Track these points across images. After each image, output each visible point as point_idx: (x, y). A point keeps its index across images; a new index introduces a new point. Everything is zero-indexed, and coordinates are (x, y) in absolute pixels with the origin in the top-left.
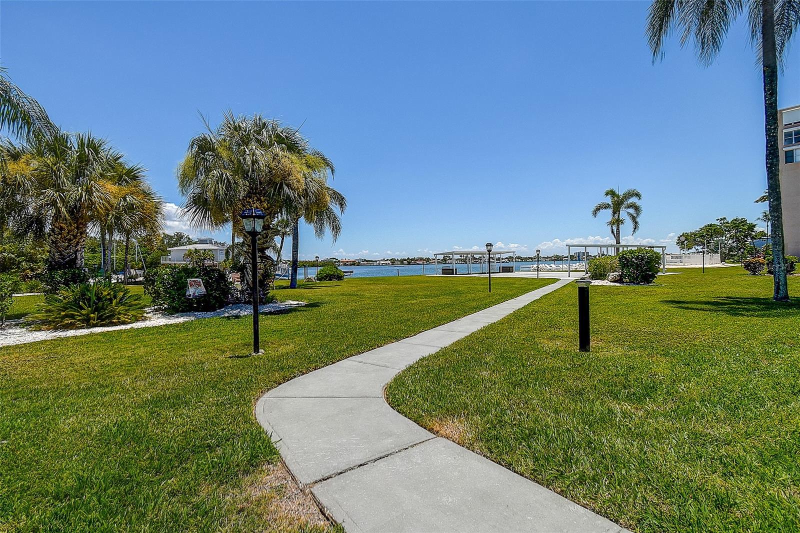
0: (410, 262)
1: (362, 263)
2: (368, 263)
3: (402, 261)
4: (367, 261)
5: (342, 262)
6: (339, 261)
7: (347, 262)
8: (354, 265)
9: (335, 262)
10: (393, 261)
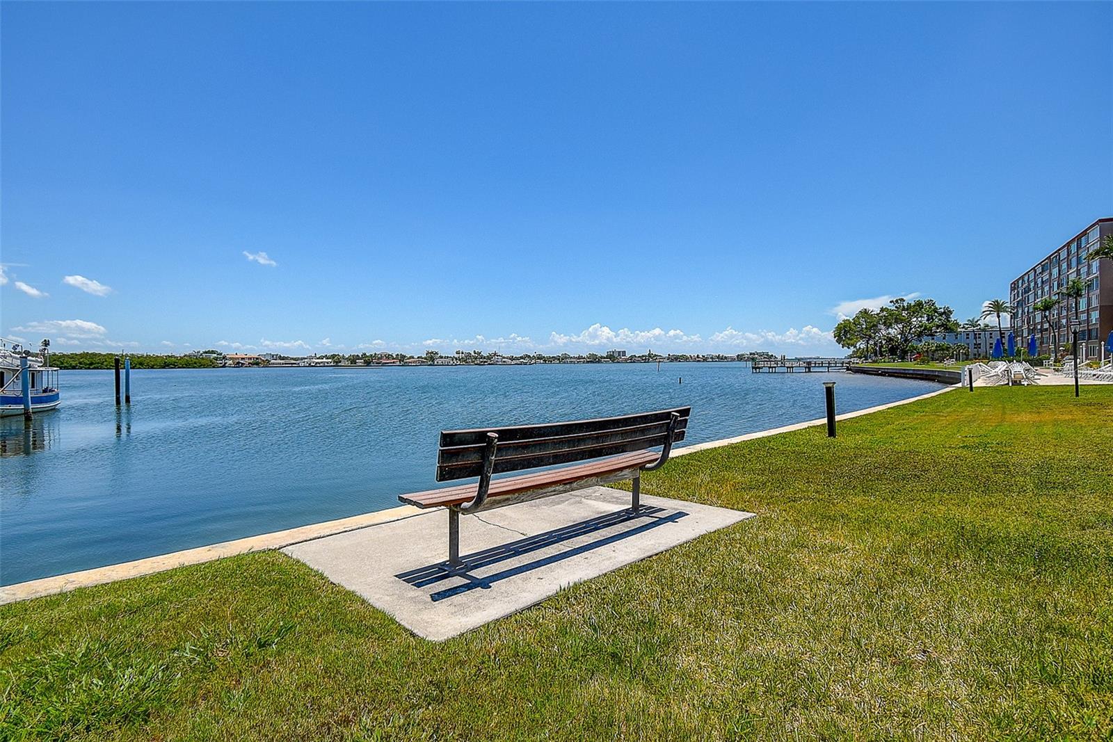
0: (368, 361)
1: (273, 361)
2: (287, 361)
3: (353, 360)
4: (283, 358)
5: (231, 359)
6: (224, 358)
7: (243, 359)
8: (257, 364)
9: (216, 359)
10: (336, 360)
